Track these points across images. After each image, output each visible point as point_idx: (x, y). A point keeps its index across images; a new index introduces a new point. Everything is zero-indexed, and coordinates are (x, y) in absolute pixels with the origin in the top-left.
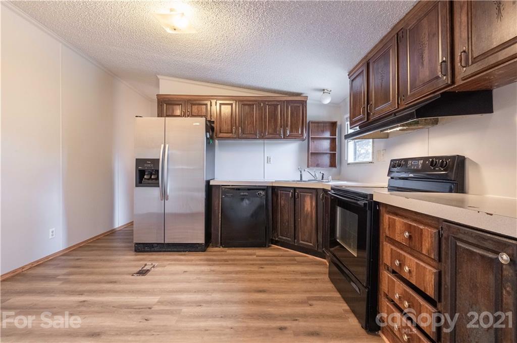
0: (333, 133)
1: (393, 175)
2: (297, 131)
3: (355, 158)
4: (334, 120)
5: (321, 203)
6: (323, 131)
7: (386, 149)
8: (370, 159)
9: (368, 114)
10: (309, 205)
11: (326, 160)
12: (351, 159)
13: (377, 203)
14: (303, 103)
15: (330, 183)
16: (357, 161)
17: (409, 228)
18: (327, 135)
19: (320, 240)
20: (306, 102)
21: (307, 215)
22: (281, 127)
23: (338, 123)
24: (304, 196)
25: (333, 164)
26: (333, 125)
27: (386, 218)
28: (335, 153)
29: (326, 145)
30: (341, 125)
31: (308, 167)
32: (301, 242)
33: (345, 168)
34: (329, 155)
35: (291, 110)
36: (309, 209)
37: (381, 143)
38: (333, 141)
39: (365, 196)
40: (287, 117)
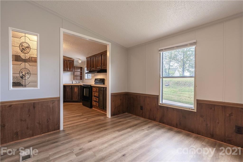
0: (81, 70)
1: (95, 82)
2: (71, 69)
3: (87, 78)
4: (82, 67)
5: (79, 89)
6: (78, 69)
7: (94, 76)
8: (91, 78)
9: (91, 69)
10: (76, 90)
11: (79, 78)
12: (86, 78)
13: (92, 86)
14: (73, 61)
15: (82, 84)
16: (88, 78)
17: (96, 89)
18: (79, 70)
19: (79, 98)
20: (74, 61)
21: (76, 92)
22: (66, 68)
23: (83, 67)
24: (75, 87)
25: (81, 79)
26: (81, 68)
27: (93, 88)
28: (82, 76)
29: (79, 73)
30: (83, 68)
31: (74, 79)
32: (74, 100)
33: (84, 80)
34: (80, 76)
35: (69, 63)
36: (76, 91)
37: (93, 75)
38: (81, 72)
39: (89, 85)
40: (68, 65)
